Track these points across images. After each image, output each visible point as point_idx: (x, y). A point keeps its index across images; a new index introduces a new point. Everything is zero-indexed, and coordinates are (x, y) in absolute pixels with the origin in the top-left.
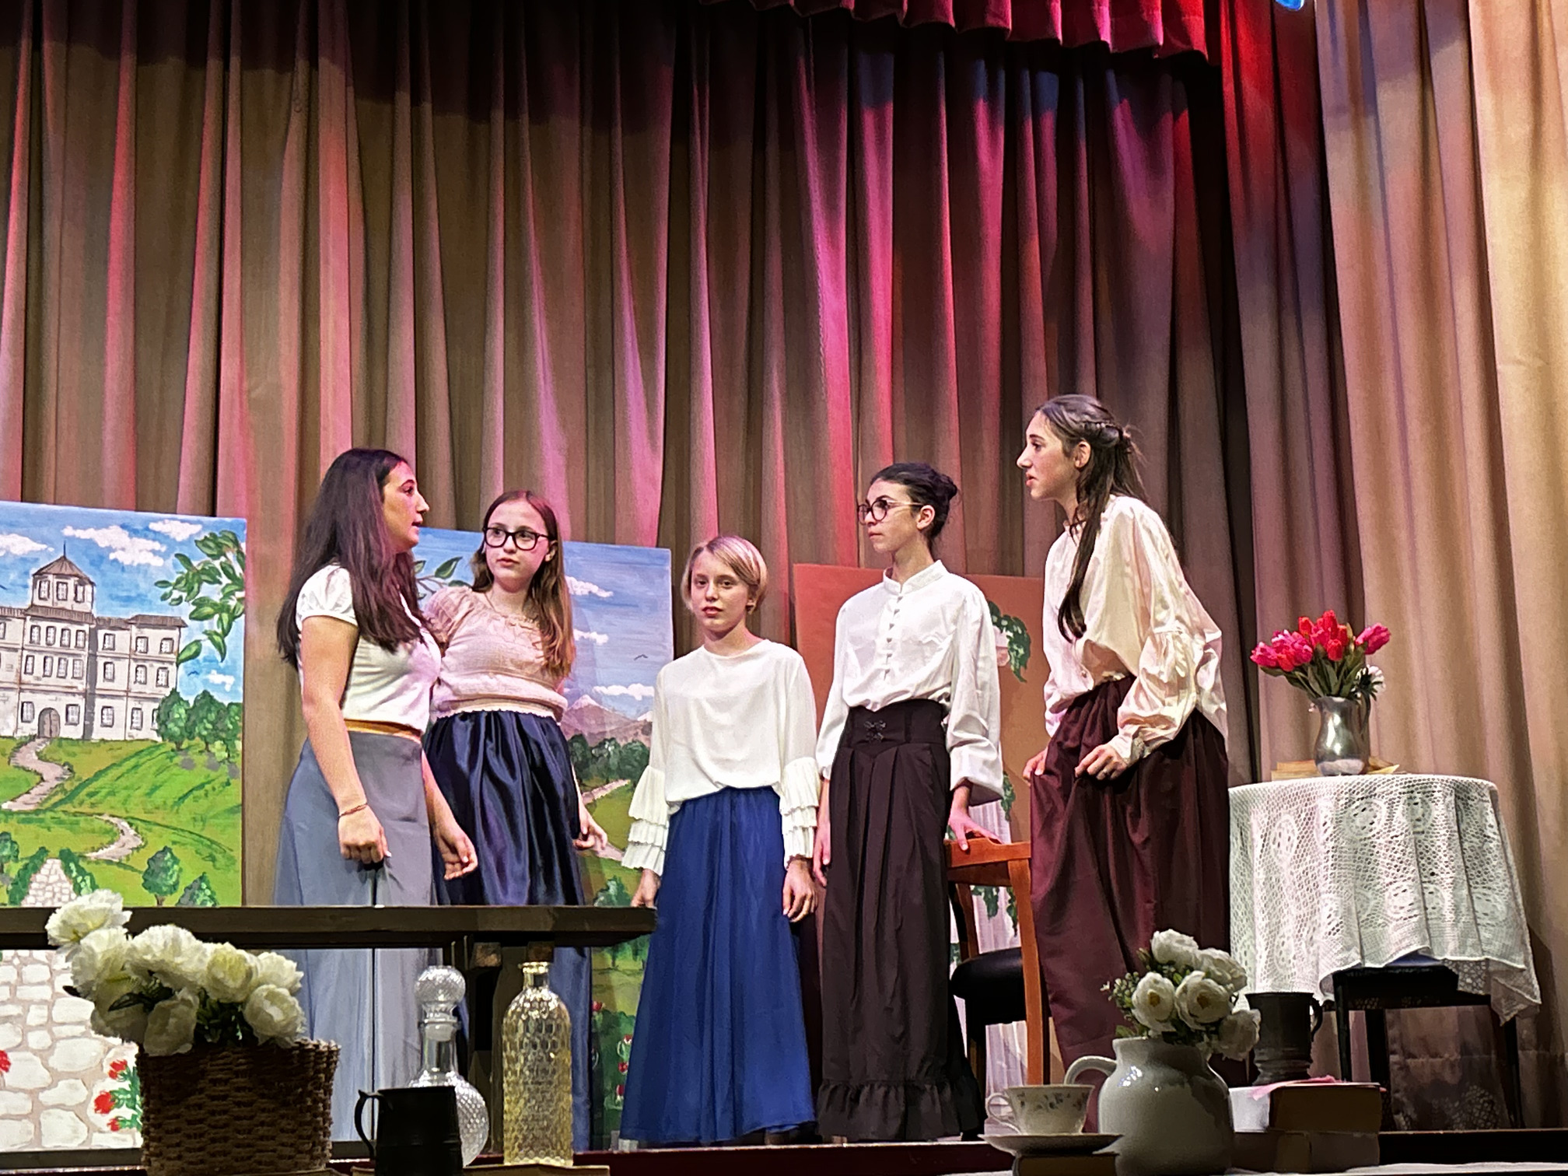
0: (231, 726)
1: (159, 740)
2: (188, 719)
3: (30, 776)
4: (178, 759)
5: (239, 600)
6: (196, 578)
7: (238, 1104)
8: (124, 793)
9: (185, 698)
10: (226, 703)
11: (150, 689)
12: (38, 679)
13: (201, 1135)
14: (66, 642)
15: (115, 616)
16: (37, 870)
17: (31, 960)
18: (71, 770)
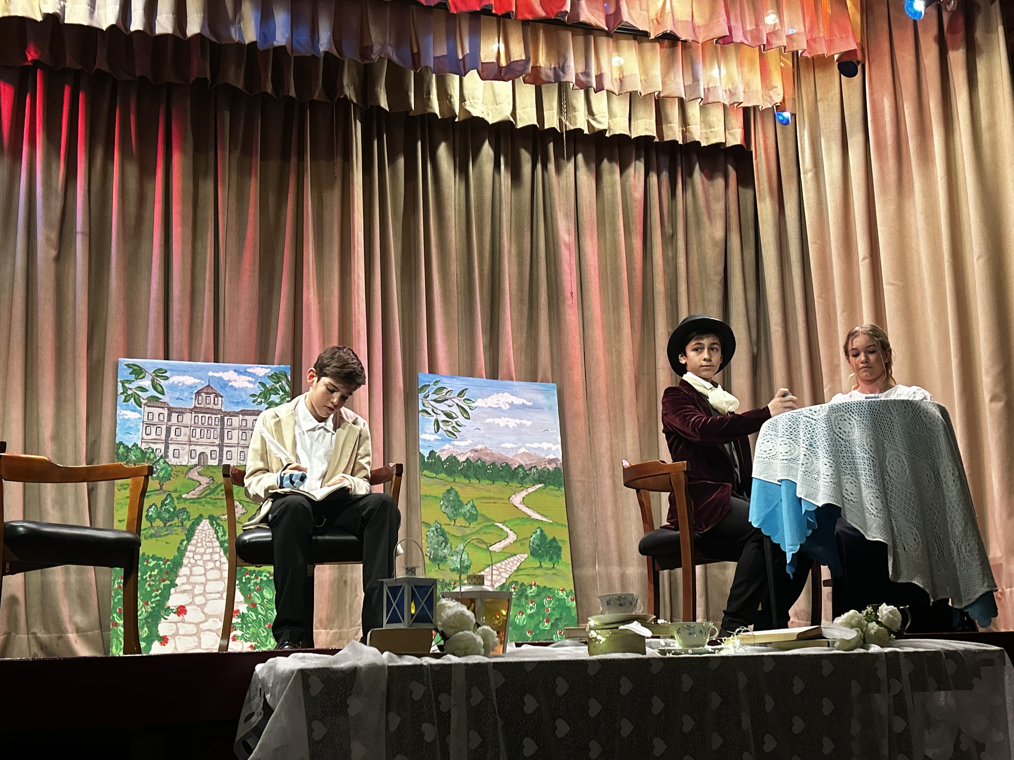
3: (195, 482)
6: (268, 392)
12: (198, 439)
14: (210, 423)
15: (232, 411)
16: (198, 524)
17: (196, 565)
18: (213, 479)
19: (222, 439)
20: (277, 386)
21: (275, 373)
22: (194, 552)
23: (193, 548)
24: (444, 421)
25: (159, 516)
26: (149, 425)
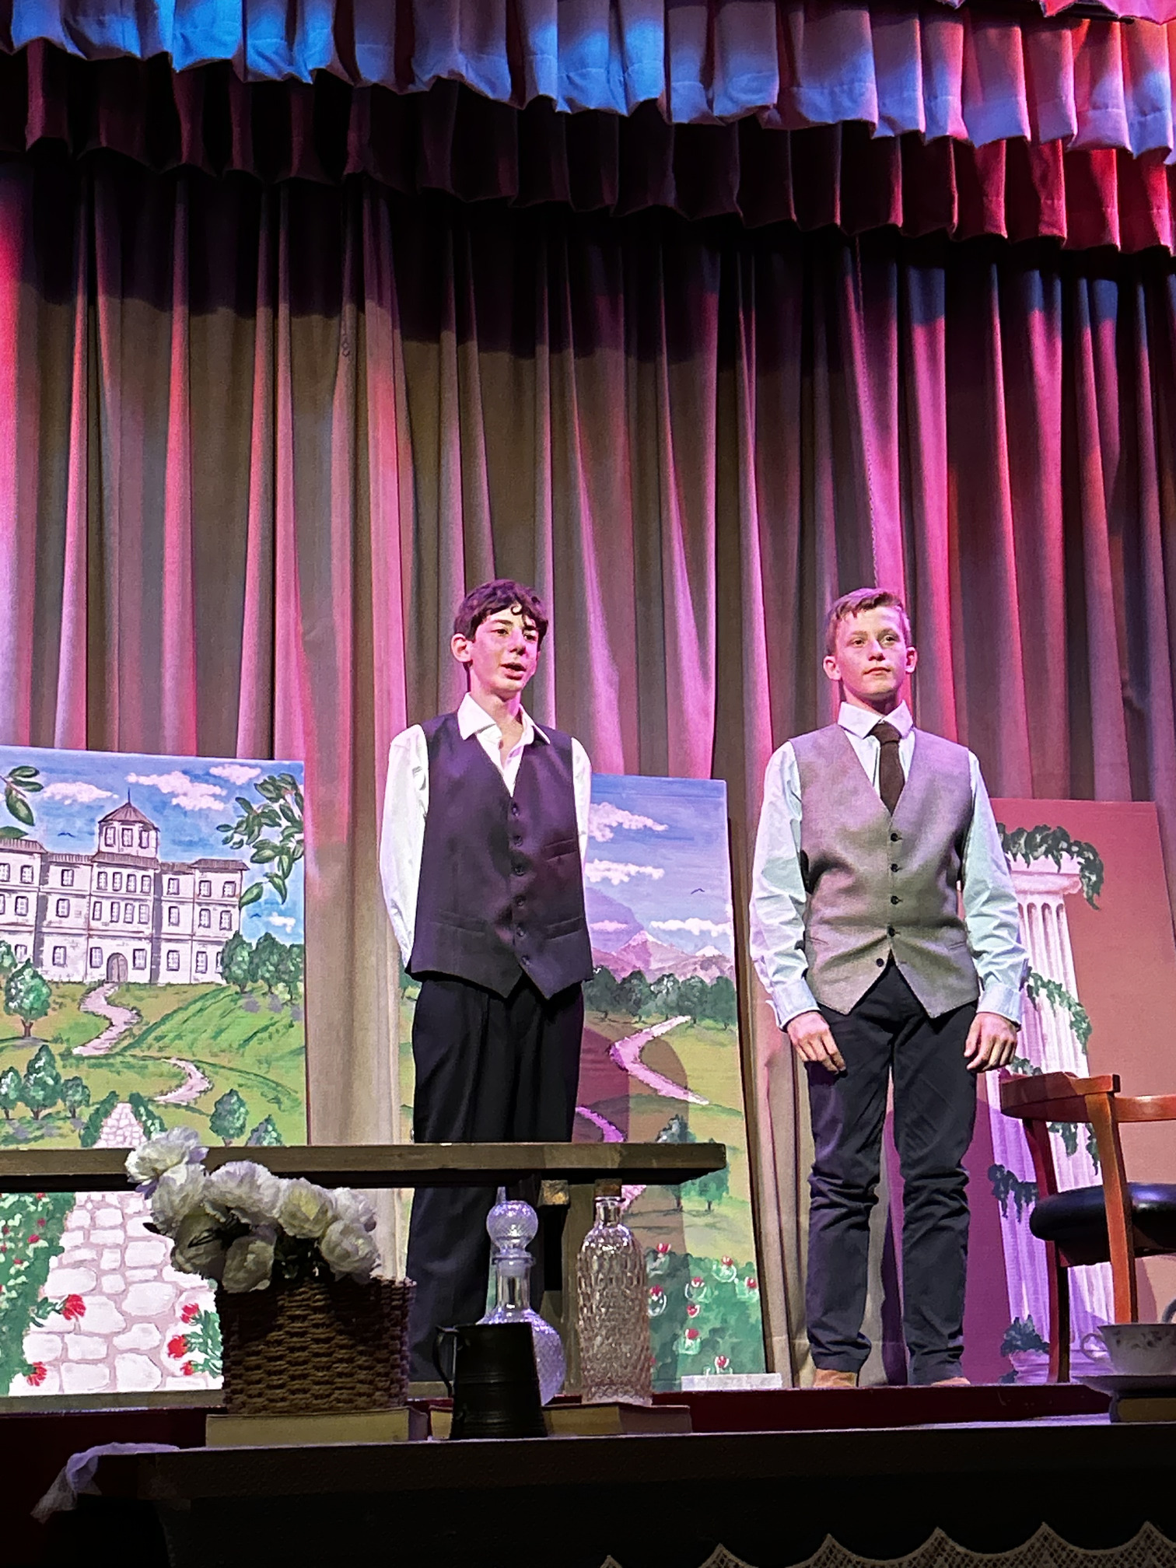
0: (292, 968)
1: (224, 982)
2: (251, 962)
4: (241, 1002)
5: (298, 842)
6: (256, 822)
7: (317, 1341)
8: (190, 1037)
9: (248, 941)
10: (288, 945)
11: (214, 932)
12: (106, 924)
13: (281, 1372)
14: (132, 888)
15: (177, 861)
16: (108, 1114)
17: (103, 1205)
19: (158, 925)
20: (276, 806)
21: (269, 777)
25: (23, 1097)
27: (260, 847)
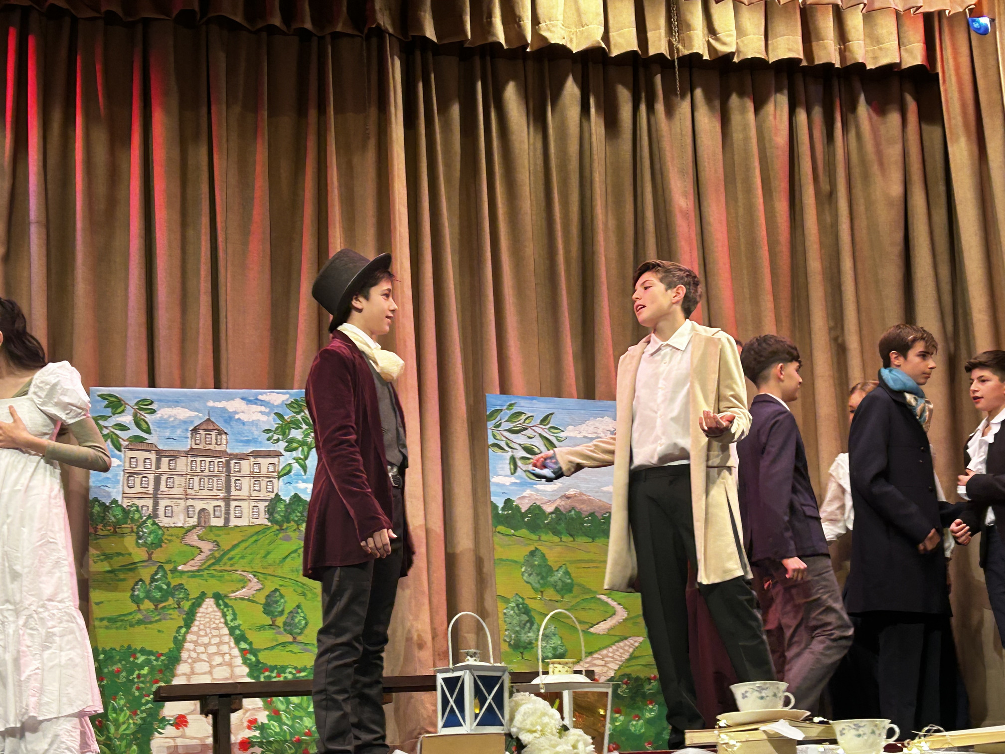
1: (269, 524)
2: (286, 511)
3: (194, 549)
4: (281, 535)
6: (287, 426)
8: (249, 558)
9: (284, 498)
11: (262, 494)
12: (197, 492)
14: (212, 469)
15: (240, 452)
16: (199, 605)
17: (198, 660)
18: (218, 545)
19: (228, 490)
20: (299, 417)
21: (294, 400)
22: (196, 643)
23: (194, 638)
24: (523, 458)
25: (148, 597)
26: (131, 475)
27: (291, 441)
